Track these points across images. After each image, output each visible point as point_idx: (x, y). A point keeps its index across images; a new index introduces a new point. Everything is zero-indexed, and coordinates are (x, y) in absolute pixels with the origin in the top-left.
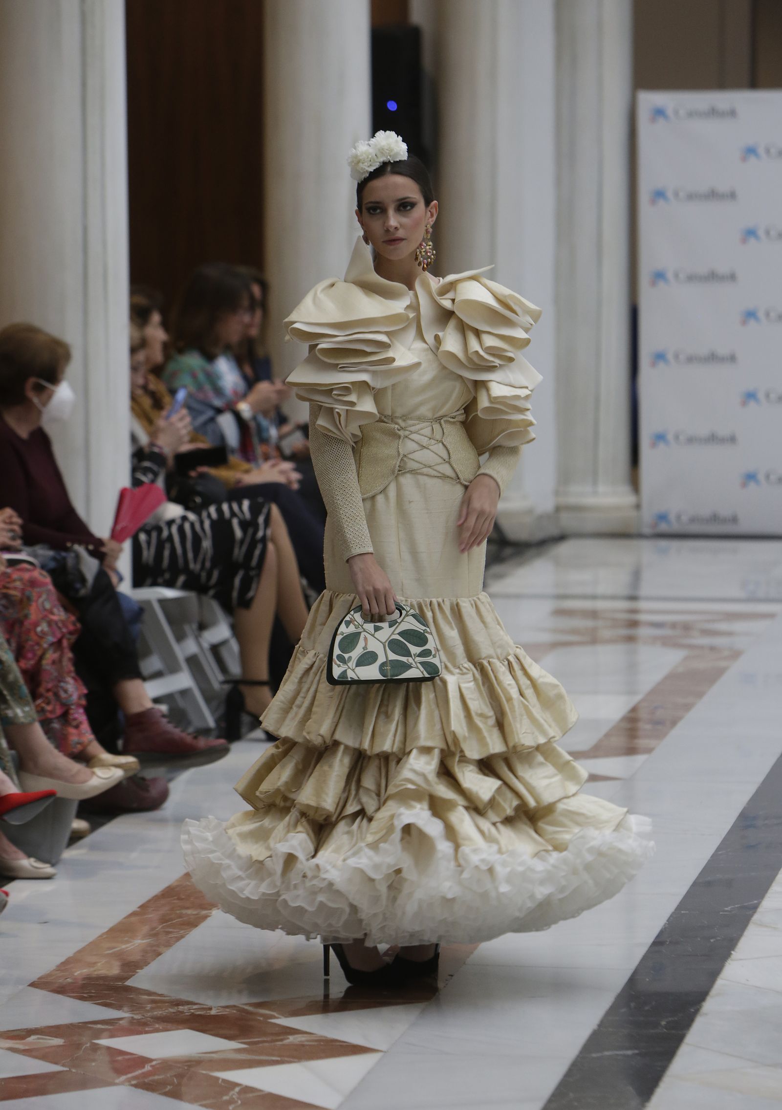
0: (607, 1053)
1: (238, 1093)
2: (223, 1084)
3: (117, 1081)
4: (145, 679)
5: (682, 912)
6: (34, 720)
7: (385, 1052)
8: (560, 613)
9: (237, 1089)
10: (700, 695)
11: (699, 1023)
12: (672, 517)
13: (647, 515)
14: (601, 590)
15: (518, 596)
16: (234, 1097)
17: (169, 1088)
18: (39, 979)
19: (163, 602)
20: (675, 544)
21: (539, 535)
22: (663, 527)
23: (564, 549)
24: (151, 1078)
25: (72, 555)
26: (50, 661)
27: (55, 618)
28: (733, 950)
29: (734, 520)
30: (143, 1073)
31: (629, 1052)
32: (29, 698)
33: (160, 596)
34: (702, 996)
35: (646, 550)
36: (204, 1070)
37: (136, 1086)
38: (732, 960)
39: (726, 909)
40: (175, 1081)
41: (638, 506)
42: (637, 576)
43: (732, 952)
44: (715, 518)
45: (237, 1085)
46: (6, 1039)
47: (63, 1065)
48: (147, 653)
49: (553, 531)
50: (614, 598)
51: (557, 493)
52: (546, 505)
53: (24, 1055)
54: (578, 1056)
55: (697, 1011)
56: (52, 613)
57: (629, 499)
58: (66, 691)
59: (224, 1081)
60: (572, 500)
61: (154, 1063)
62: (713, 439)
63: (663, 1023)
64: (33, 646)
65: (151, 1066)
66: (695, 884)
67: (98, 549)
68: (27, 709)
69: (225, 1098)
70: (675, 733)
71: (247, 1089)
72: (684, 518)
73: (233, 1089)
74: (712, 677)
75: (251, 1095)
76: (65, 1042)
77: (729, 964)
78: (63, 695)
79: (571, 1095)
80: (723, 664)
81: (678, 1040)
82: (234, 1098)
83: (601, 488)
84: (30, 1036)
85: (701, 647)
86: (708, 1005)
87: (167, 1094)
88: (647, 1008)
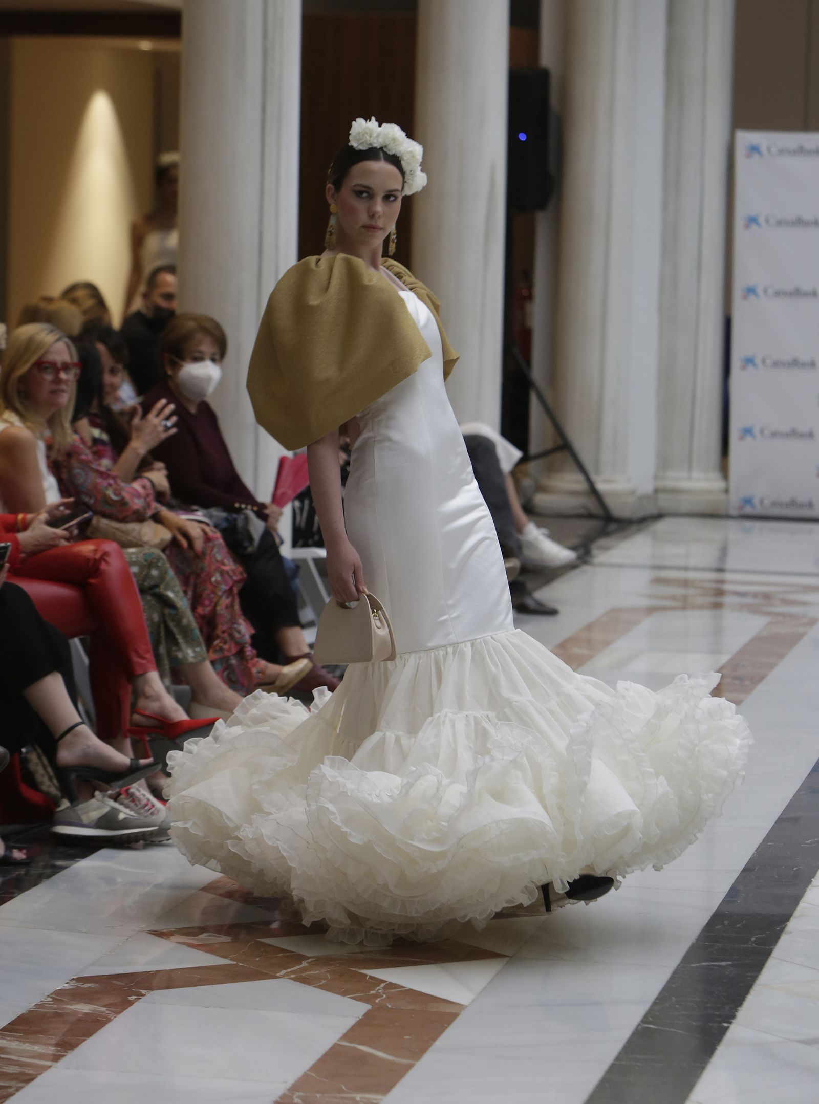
0: (704, 964)
1: (383, 988)
2: (370, 980)
3: (278, 975)
4: (303, 627)
5: (769, 844)
6: (204, 659)
7: (510, 957)
8: (658, 581)
9: (382, 985)
10: (781, 656)
11: (784, 941)
12: (756, 501)
13: (735, 498)
14: (692, 562)
15: (620, 566)
16: (380, 991)
17: (323, 982)
18: (210, 884)
19: (318, 561)
20: (758, 524)
21: (640, 514)
22: (748, 510)
23: (661, 526)
24: (307, 973)
25: (242, 517)
26: (224, 606)
27: (226, 568)
28: (813, 877)
29: (810, 505)
30: (299, 969)
31: (724, 964)
32: (201, 640)
33: (316, 556)
34: (787, 918)
35: (733, 530)
36: (354, 968)
37: (294, 979)
38: (813, 887)
39: (807, 842)
40: (329, 976)
41: (727, 491)
42: (724, 551)
43: (812, 880)
44: (793, 503)
45: (383, 981)
46: (182, 935)
47: (231, 959)
48: (304, 605)
49: (652, 510)
50: (704, 569)
51: (656, 477)
52: (647, 487)
53: (197, 949)
54: (679, 965)
55: (782, 930)
56: (224, 564)
57: (719, 484)
58: (239, 632)
59: (371, 977)
60: (670, 484)
61: (310, 960)
62: (794, 434)
63: (753, 939)
64: (209, 595)
65: (307, 962)
66: (780, 821)
67: (261, 512)
68: (198, 649)
69: (372, 992)
70: (761, 687)
71: (392, 986)
72: (766, 502)
73: (379, 986)
74: (794, 640)
75: (394, 990)
76: (232, 940)
77: (810, 890)
78: (237, 635)
79: (674, 999)
80: (801, 630)
81: (767, 954)
82: (379, 993)
83: (695, 474)
84: (202, 933)
85: (783, 615)
86: (792, 925)
87: (321, 987)
88: (738, 926)
